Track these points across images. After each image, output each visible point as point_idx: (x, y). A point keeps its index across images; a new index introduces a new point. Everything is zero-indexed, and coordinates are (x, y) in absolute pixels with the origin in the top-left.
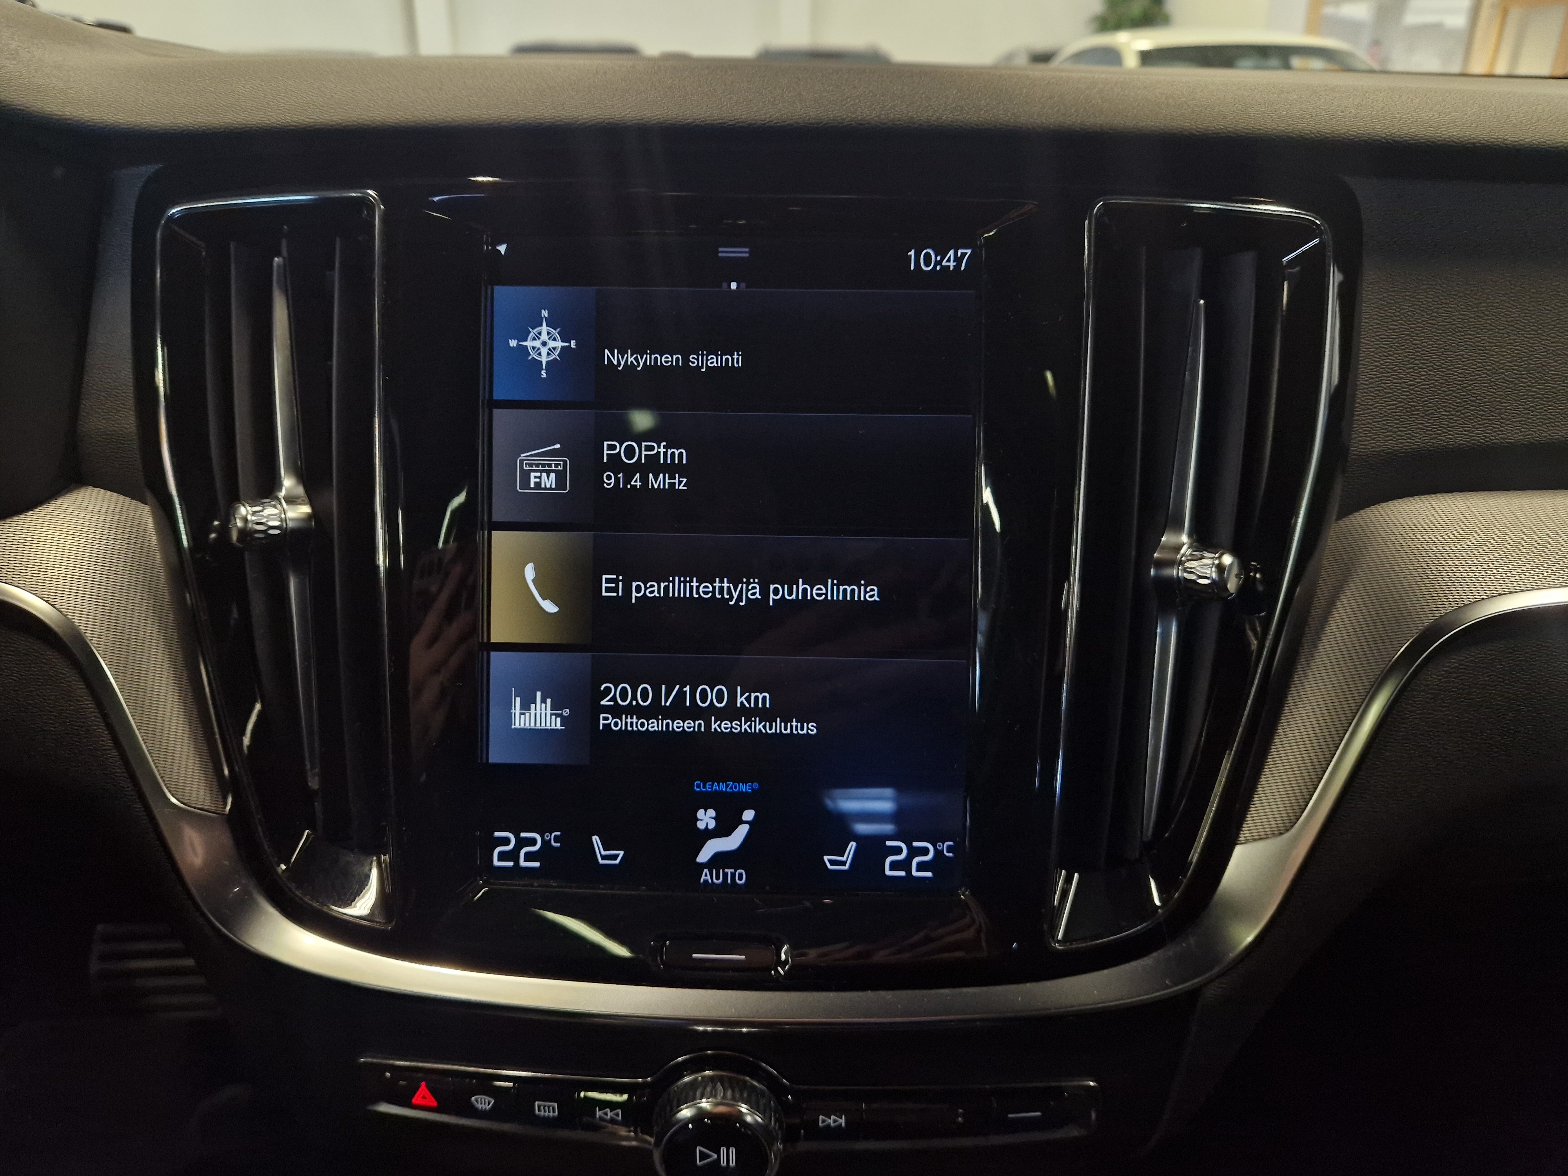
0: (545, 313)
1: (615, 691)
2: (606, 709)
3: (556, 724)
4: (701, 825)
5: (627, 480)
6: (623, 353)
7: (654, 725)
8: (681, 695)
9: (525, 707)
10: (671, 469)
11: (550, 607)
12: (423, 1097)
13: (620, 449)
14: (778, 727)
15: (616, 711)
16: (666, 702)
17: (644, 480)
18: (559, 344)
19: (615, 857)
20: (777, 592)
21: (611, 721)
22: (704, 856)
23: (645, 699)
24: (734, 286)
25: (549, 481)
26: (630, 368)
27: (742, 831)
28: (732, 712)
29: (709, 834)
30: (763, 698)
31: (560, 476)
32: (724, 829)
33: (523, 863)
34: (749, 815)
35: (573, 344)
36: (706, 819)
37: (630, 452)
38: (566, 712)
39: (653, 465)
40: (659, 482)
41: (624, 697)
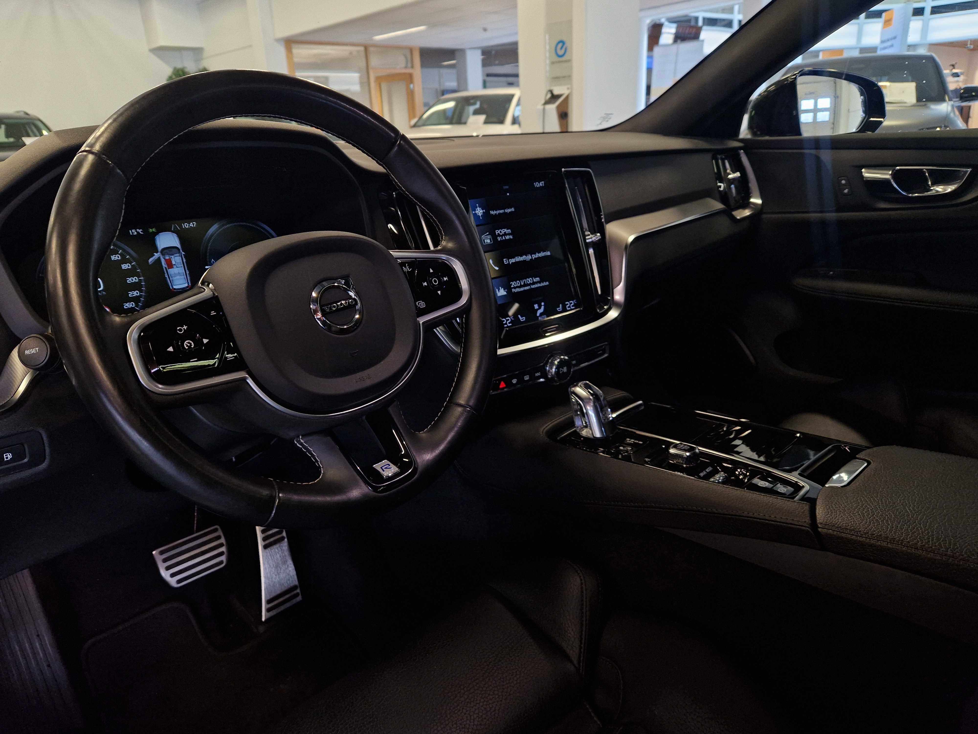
0: (477, 205)
1: (513, 284)
2: (513, 288)
3: (505, 293)
4: (536, 308)
5: (502, 238)
6: (493, 211)
7: (522, 289)
8: (524, 281)
9: (499, 291)
10: (509, 234)
11: (497, 268)
12: (503, 385)
13: (499, 232)
14: (542, 284)
15: (515, 288)
16: (522, 284)
17: (505, 237)
18: (482, 211)
19: (523, 319)
20: (534, 256)
21: (514, 290)
22: (538, 315)
23: (519, 284)
24: (508, 194)
25: (489, 241)
26: (496, 214)
27: (543, 307)
28: (534, 283)
29: (538, 309)
30: (538, 279)
31: (490, 239)
32: (540, 308)
33: (509, 325)
34: (543, 304)
35: (484, 211)
36: (536, 306)
37: (501, 232)
38: (506, 290)
39: (505, 234)
40: (507, 237)
41: (515, 285)
